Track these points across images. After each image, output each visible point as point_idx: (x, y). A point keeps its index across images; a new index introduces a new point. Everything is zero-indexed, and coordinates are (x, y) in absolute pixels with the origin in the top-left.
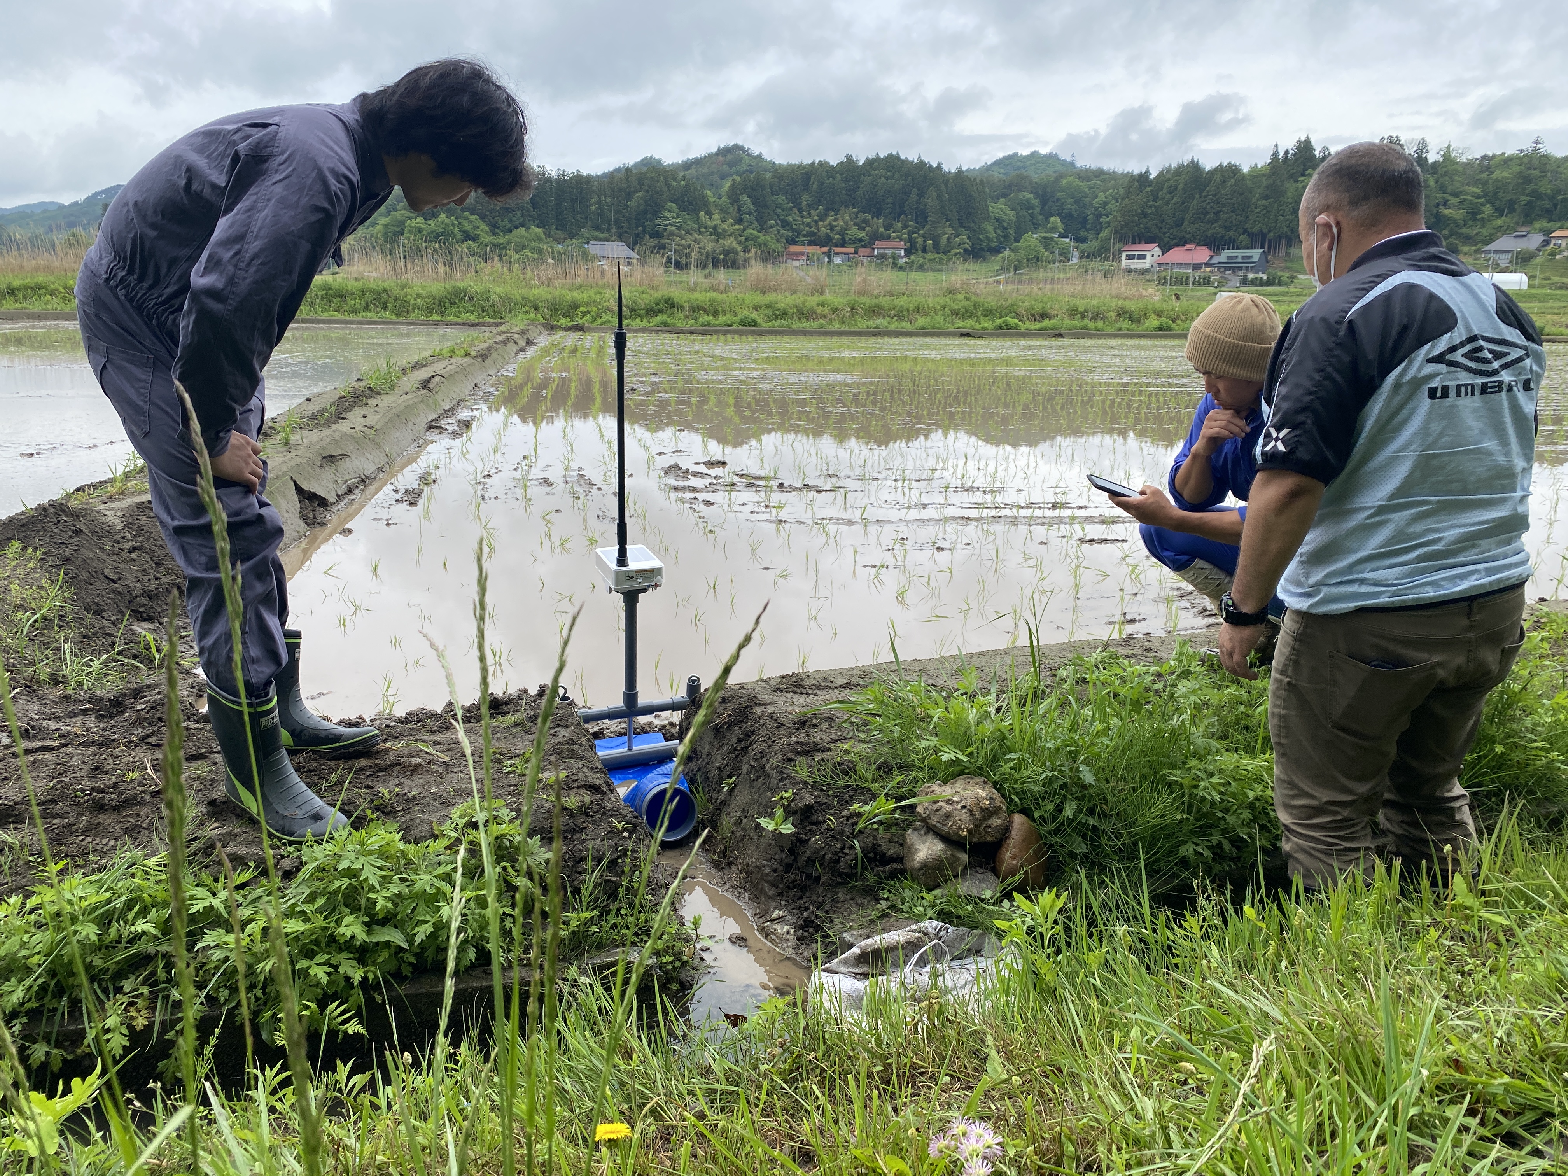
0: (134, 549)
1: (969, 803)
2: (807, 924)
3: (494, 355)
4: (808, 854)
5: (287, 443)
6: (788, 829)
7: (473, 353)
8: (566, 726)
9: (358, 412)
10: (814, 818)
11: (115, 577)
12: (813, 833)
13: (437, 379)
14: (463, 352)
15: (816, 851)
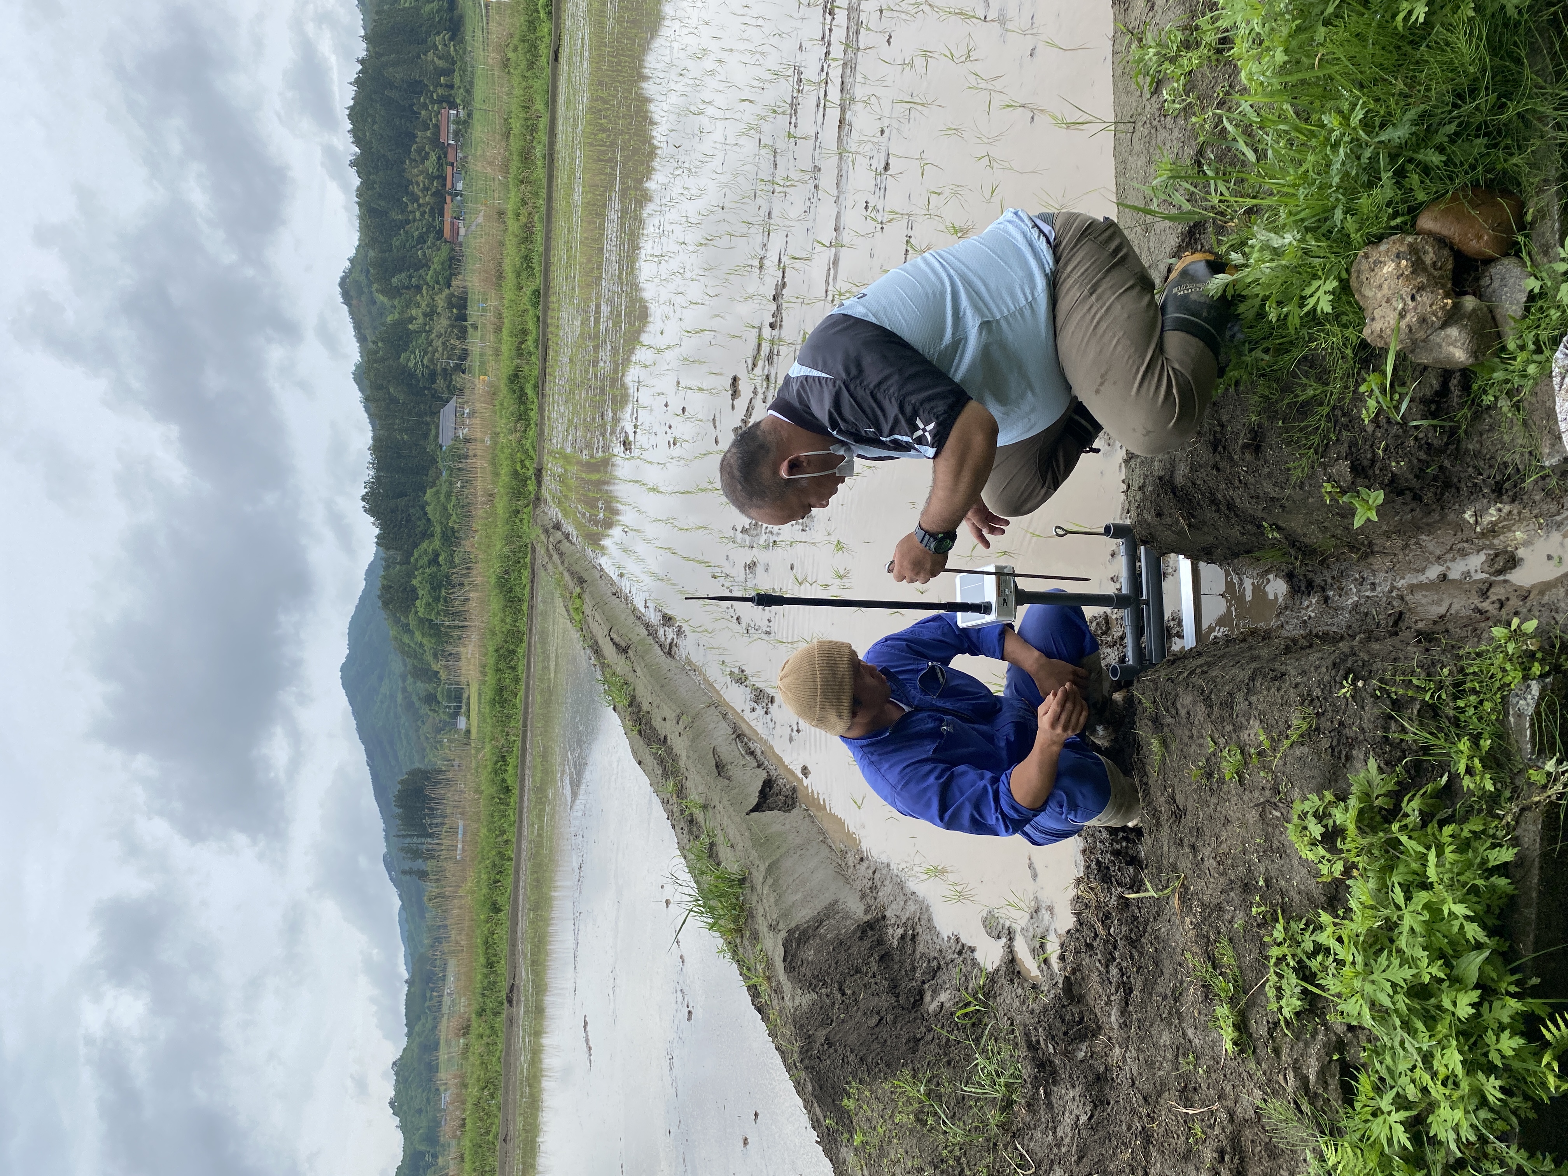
0: (840, 989)
3: (577, 568)
4: (1411, 476)
5: (705, 807)
6: (1378, 497)
7: (578, 590)
9: (657, 723)
10: (1366, 463)
11: (877, 1018)
12: (1384, 468)
13: (614, 636)
14: (578, 601)
15: (1411, 467)
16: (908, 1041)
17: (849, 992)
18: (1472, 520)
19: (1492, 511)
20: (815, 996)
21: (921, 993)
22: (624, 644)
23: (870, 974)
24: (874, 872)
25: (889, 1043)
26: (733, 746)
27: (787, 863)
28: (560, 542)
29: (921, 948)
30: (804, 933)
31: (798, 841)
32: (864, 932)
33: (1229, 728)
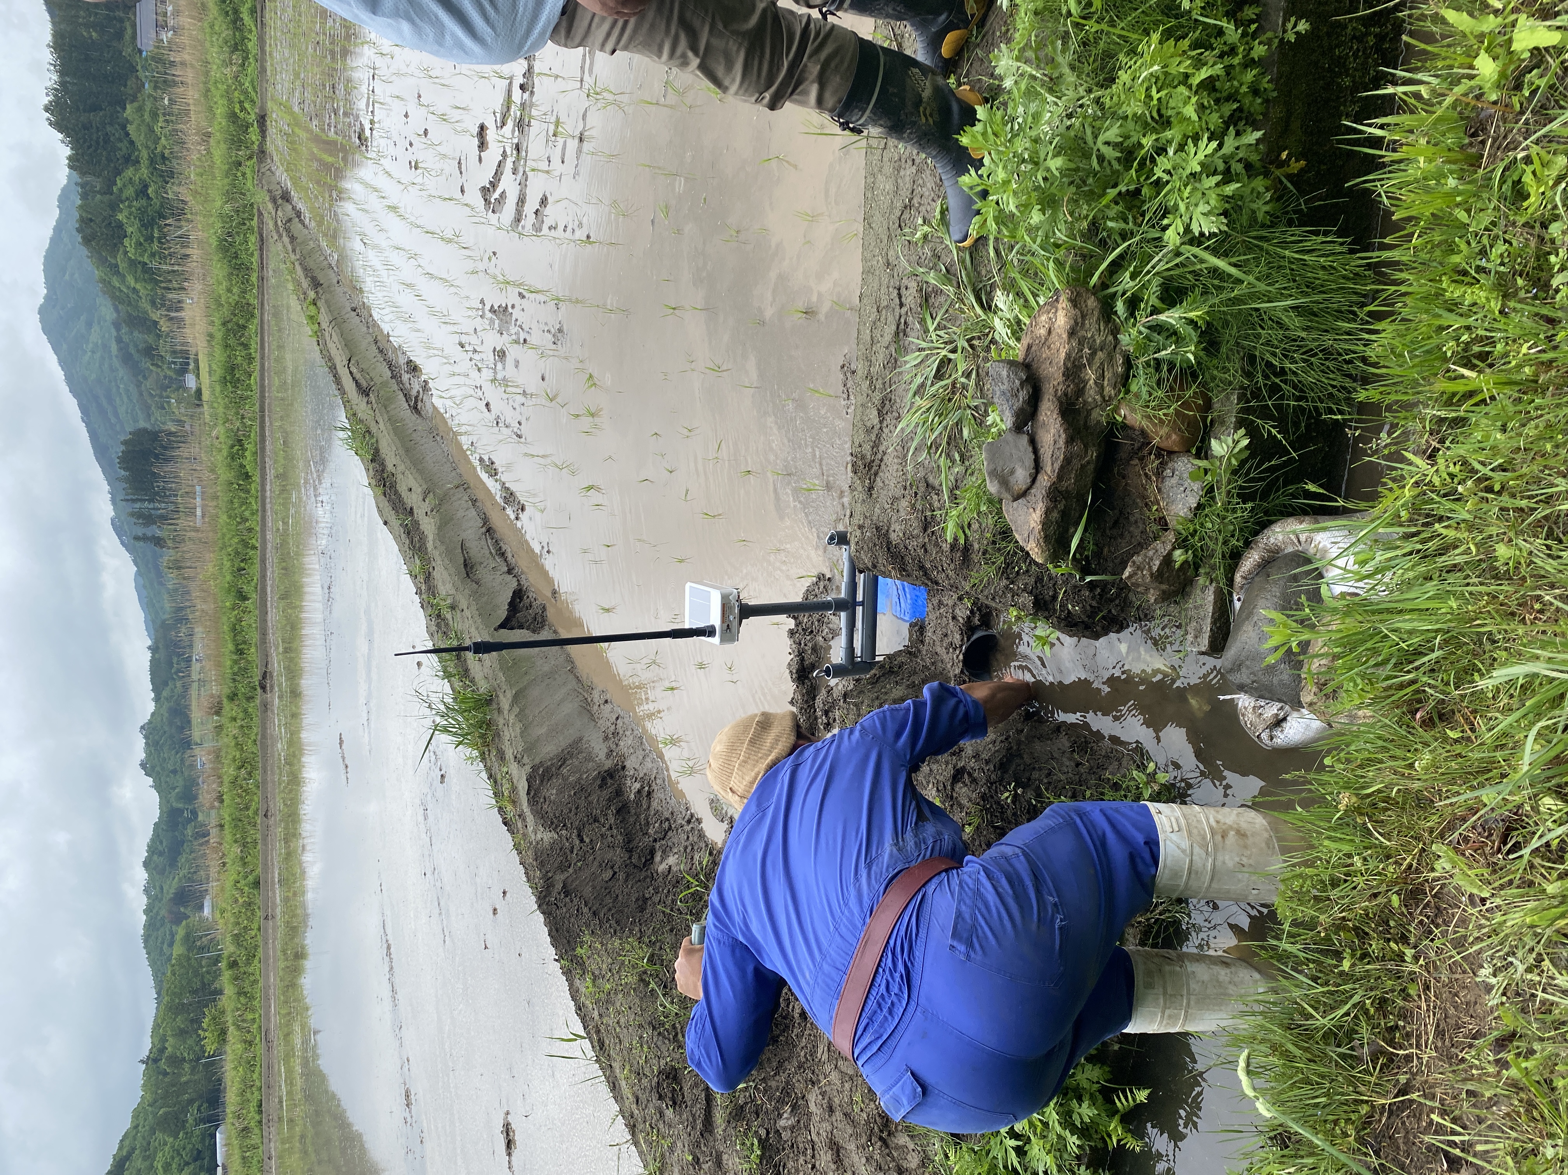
0: (579, 836)
5: (453, 607)
7: (312, 294)
9: (403, 491)
11: (610, 872)
13: (353, 369)
14: (312, 307)
16: (637, 900)
17: (587, 840)
20: (556, 836)
21: (652, 853)
22: (364, 384)
23: (607, 826)
24: (617, 718)
25: (620, 898)
26: (483, 542)
27: (534, 693)
29: (655, 804)
30: (547, 770)
31: (546, 668)
32: (604, 779)
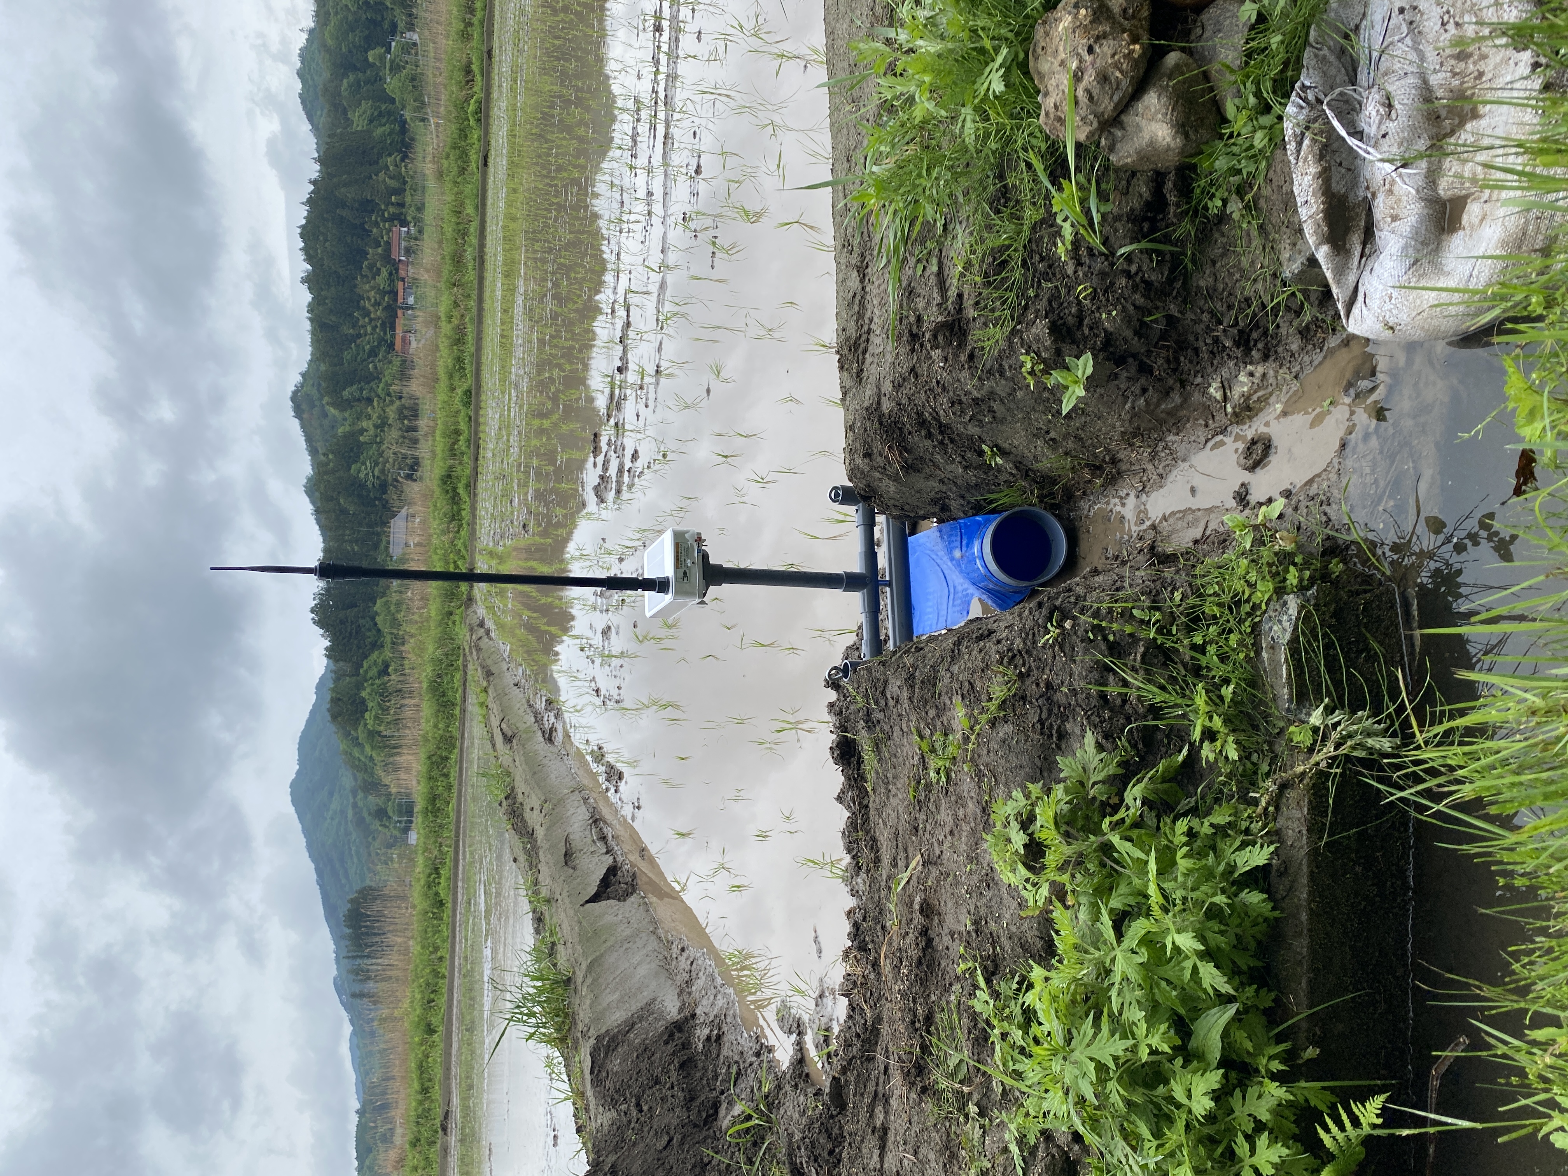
0: (638, 1105)
1: (1082, 43)
2: (1244, 342)
3: (489, 662)
4: (1128, 333)
5: (548, 901)
6: (1085, 365)
7: (485, 684)
8: (886, 682)
9: (527, 815)
10: (1071, 320)
11: (666, 1138)
12: (1096, 325)
13: (504, 726)
14: (484, 694)
15: (1127, 319)
16: (694, 1166)
17: (645, 1108)
18: (1218, 396)
19: (1243, 378)
20: (614, 1115)
21: (716, 1106)
22: (510, 733)
23: (668, 1085)
24: (692, 963)
25: (674, 1170)
26: (587, 832)
27: (611, 959)
28: (480, 638)
29: (725, 1051)
30: (613, 1039)
31: (627, 932)
32: (671, 1035)
33: (932, 713)
